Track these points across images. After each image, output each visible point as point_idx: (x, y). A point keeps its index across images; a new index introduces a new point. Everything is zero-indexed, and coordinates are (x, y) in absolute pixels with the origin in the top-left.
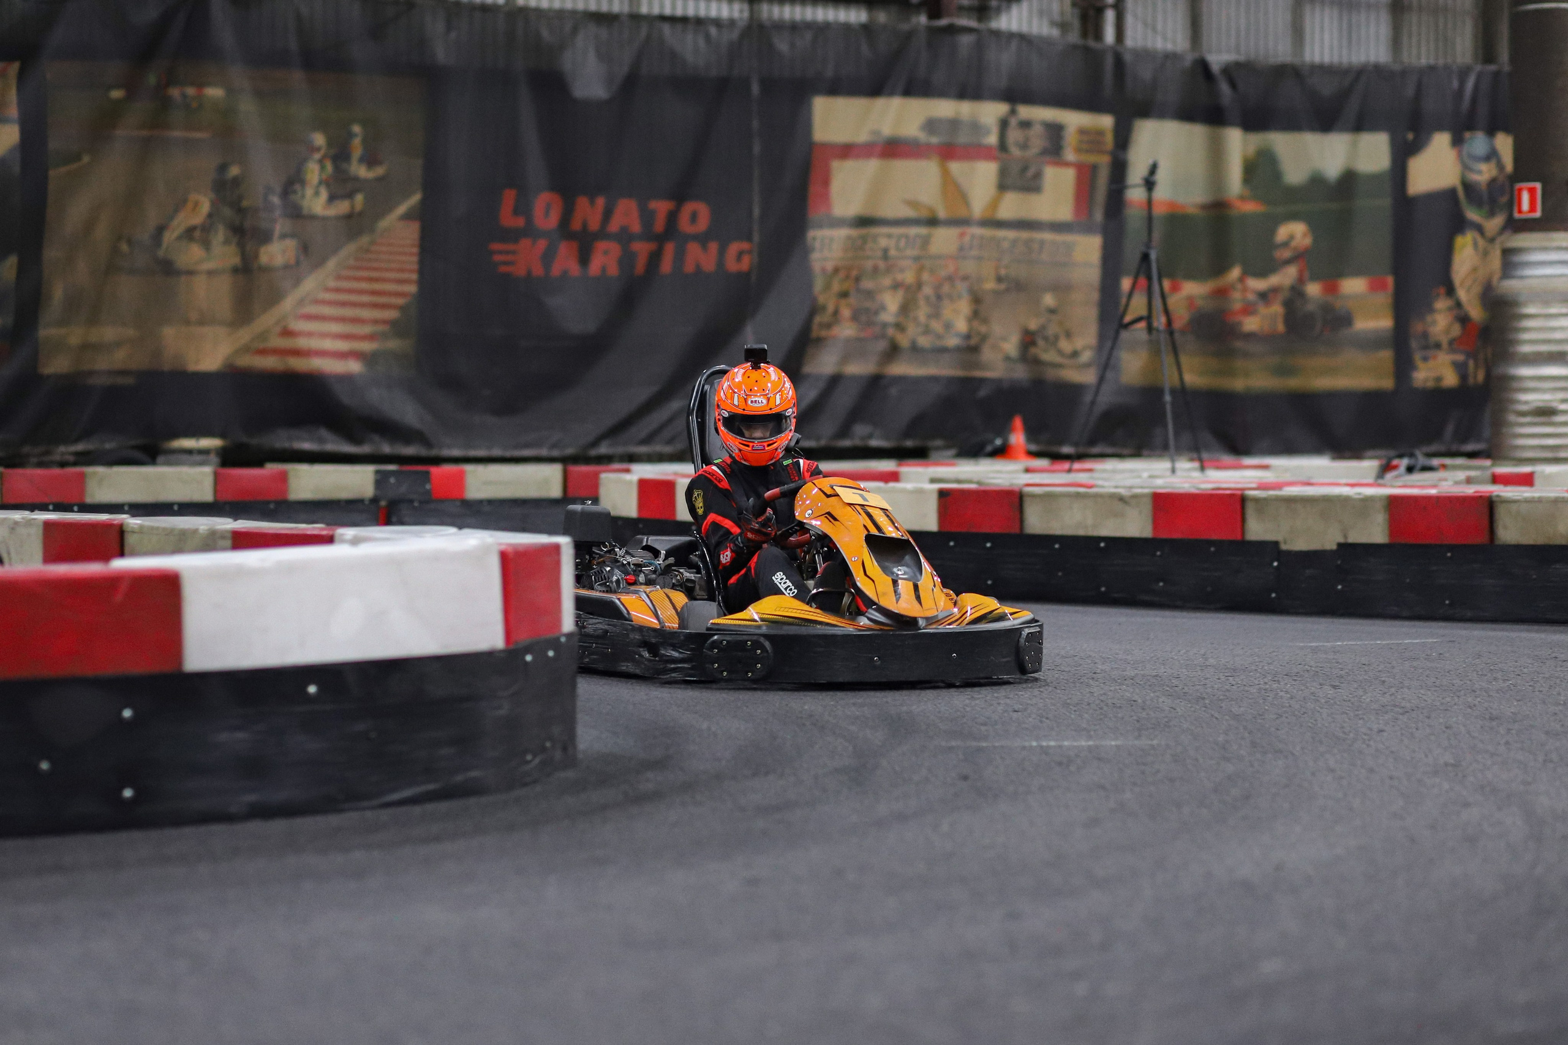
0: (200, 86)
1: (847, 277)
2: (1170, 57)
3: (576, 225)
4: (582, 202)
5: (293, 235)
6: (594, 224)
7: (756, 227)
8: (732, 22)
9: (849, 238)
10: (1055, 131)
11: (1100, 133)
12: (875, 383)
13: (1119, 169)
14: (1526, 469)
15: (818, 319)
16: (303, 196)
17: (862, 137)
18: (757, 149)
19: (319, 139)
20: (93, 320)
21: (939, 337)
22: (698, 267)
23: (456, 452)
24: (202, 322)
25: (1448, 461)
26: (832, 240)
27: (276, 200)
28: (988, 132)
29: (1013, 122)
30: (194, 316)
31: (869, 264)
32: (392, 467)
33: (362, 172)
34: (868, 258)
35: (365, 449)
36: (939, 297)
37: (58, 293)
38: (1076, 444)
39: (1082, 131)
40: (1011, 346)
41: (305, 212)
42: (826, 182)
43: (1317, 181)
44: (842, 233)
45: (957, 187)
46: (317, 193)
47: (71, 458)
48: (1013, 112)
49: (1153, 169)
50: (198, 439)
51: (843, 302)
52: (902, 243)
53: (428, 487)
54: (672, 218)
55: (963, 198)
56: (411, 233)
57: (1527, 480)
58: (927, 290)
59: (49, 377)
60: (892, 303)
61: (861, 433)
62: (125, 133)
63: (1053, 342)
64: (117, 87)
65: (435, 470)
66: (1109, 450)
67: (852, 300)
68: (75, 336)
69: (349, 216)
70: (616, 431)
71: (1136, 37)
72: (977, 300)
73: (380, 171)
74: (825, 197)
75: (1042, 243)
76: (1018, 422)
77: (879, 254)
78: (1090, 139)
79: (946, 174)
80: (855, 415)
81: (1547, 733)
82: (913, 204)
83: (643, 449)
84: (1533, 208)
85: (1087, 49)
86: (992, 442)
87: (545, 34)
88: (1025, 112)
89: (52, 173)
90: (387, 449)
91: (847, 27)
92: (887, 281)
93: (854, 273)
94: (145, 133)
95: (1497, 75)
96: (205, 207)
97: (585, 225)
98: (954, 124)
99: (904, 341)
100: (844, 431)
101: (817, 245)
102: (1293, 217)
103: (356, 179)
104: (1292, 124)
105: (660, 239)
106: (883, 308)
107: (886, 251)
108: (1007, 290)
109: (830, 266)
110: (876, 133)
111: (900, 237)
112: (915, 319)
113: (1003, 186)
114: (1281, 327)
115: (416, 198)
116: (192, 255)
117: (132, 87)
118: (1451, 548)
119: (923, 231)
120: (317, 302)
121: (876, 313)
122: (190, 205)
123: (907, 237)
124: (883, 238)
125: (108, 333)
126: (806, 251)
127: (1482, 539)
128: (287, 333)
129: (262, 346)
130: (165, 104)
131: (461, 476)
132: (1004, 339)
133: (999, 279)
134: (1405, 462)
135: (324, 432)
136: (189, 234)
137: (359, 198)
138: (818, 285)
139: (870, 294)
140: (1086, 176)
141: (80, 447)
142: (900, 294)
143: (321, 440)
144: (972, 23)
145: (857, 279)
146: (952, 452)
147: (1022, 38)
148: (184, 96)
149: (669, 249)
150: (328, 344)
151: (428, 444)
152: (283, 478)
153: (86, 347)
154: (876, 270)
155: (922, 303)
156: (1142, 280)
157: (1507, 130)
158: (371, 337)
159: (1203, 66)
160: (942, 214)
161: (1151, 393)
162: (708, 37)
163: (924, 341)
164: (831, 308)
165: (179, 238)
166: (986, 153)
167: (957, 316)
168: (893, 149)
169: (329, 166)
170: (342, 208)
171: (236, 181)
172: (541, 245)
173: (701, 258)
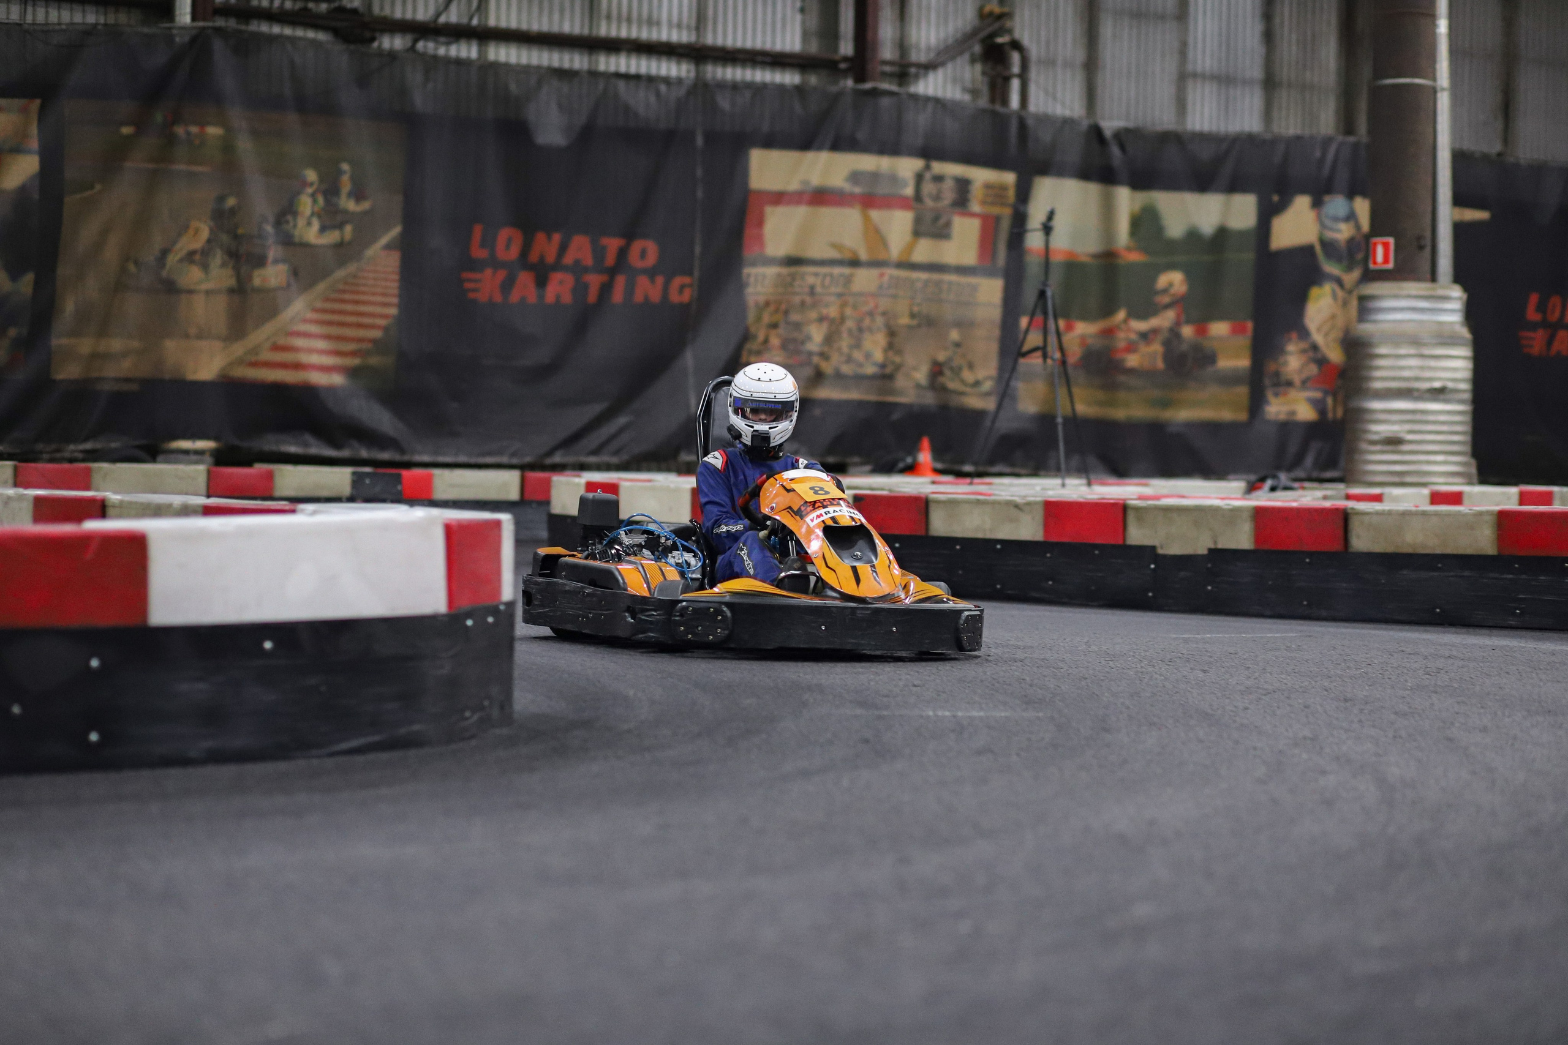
0: (202, 125)
1: (777, 311)
2: (1068, 122)
3: (534, 257)
4: (541, 237)
5: (284, 261)
6: (550, 258)
7: (697, 263)
8: (680, 81)
9: (779, 275)
10: (963, 185)
11: (1003, 188)
13: (1020, 220)
14: (1376, 491)
15: (748, 346)
16: (295, 226)
17: (794, 186)
18: (700, 194)
19: (311, 175)
20: (103, 332)
21: (861, 365)
22: (646, 298)
23: (425, 458)
24: (200, 337)
25: (1307, 484)
26: (764, 276)
27: (269, 229)
28: (905, 185)
29: (928, 176)
30: (193, 331)
31: (797, 299)
32: (367, 470)
33: (350, 205)
34: (795, 294)
35: (345, 453)
36: (861, 330)
37: (69, 306)
38: (975, 464)
39: (988, 186)
40: (921, 375)
41: (297, 240)
42: (760, 223)
43: (1193, 235)
44: (771, 271)
45: (877, 231)
46: (309, 223)
47: (80, 456)
48: (928, 167)
49: (1051, 216)
50: (194, 442)
51: (773, 332)
52: (827, 281)
53: (399, 488)
54: (623, 253)
55: (884, 242)
56: (391, 262)
57: (1377, 498)
58: (850, 324)
59: (62, 381)
60: (817, 334)
62: (136, 164)
63: (957, 372)
64: (127, 124)
65: (405, 473)
66: (1007, 470)
67: (781, 331)
68: (85, 346)
69: (340, 245)
70: (570, 441)
71: (1038, 103)
72: (892, 333)
73: (364, 206)
74: (760, 239)
75: (950, 283)
76: (926, 443)
77: (807, 290)
78: (995, 192)
79: (867, 219)
82: (835, 246)
83: (592, 459)
84: (1386, 260)
85: (994, 113)
86: (903, 460)
87: (513, 87)
88: (938, 167)
89: (68, 200)
90: (364, 453)
91: (781, 88)
92: (813, 315)
93: (783, 307)
94: (151, 166)
95: (1356, 146)
96: (205, 234)
97: (542, 258)
98: (875, 177)
99: (827, 368)
101: (752, 280)
102: (1171, 267)
103: (346, 212)
104: (1172, 184)
105: (613, 272)
106: (809, 338)
107: (812, 288)
108: (919, 326)
109: (762, 299)
110: (806, 182)
111: (825, 275)
112: (839, 350)
113: (917, 233)
114: (1160, 365)
115: (396, 231)
116: (193, 276)
117: (141, 124)
118: (1310, 554)
119: (846, 271)
120: (305, 321)
121: (803, 343)
122: (191, 231)
123: (831, 275)
124: (810, 276)
125: (116, 344)
126: (741, 286)
127: (1337, 547)
128: (276, 348)
129: (253, 359)
130: (171, 140)
131: (430, 477)
132: (915, 369)
133: (913, 316)
134: (1268, 484)
135: (308, 437)
136: (190, 257)
137: (348, 229)
138: (751, 315)
139: (798, 326)
140: (989, 225)
141: (88, 446)
142: (825, 326)
143: (306, 445)
144: (894, 88)
145: (786, 313)
146: (868, 468)
147: (937, 101)
148: (188, 133)
149: (620, 281)
150: (315, 359)
151: (402, 451)
152: (270, 476)
153: (94, 356)
154: (803, 303)
155: (845, 335)
156: (1039, 317)
157: (1364, 194)
158: (353, 354)
159: (1096, 132)
160: (863, 256)
161: (1046, 420)
162: (658, 94)
163: (846, 369)
164: (761, 337)
165: (181, 260)
166: (903, 203)
167: (875, 347)
168: (820, 197)
169: (321, 200)
170: (332, 237)
171: (233, 211)
172: (502, 274)
173: (648, 290)
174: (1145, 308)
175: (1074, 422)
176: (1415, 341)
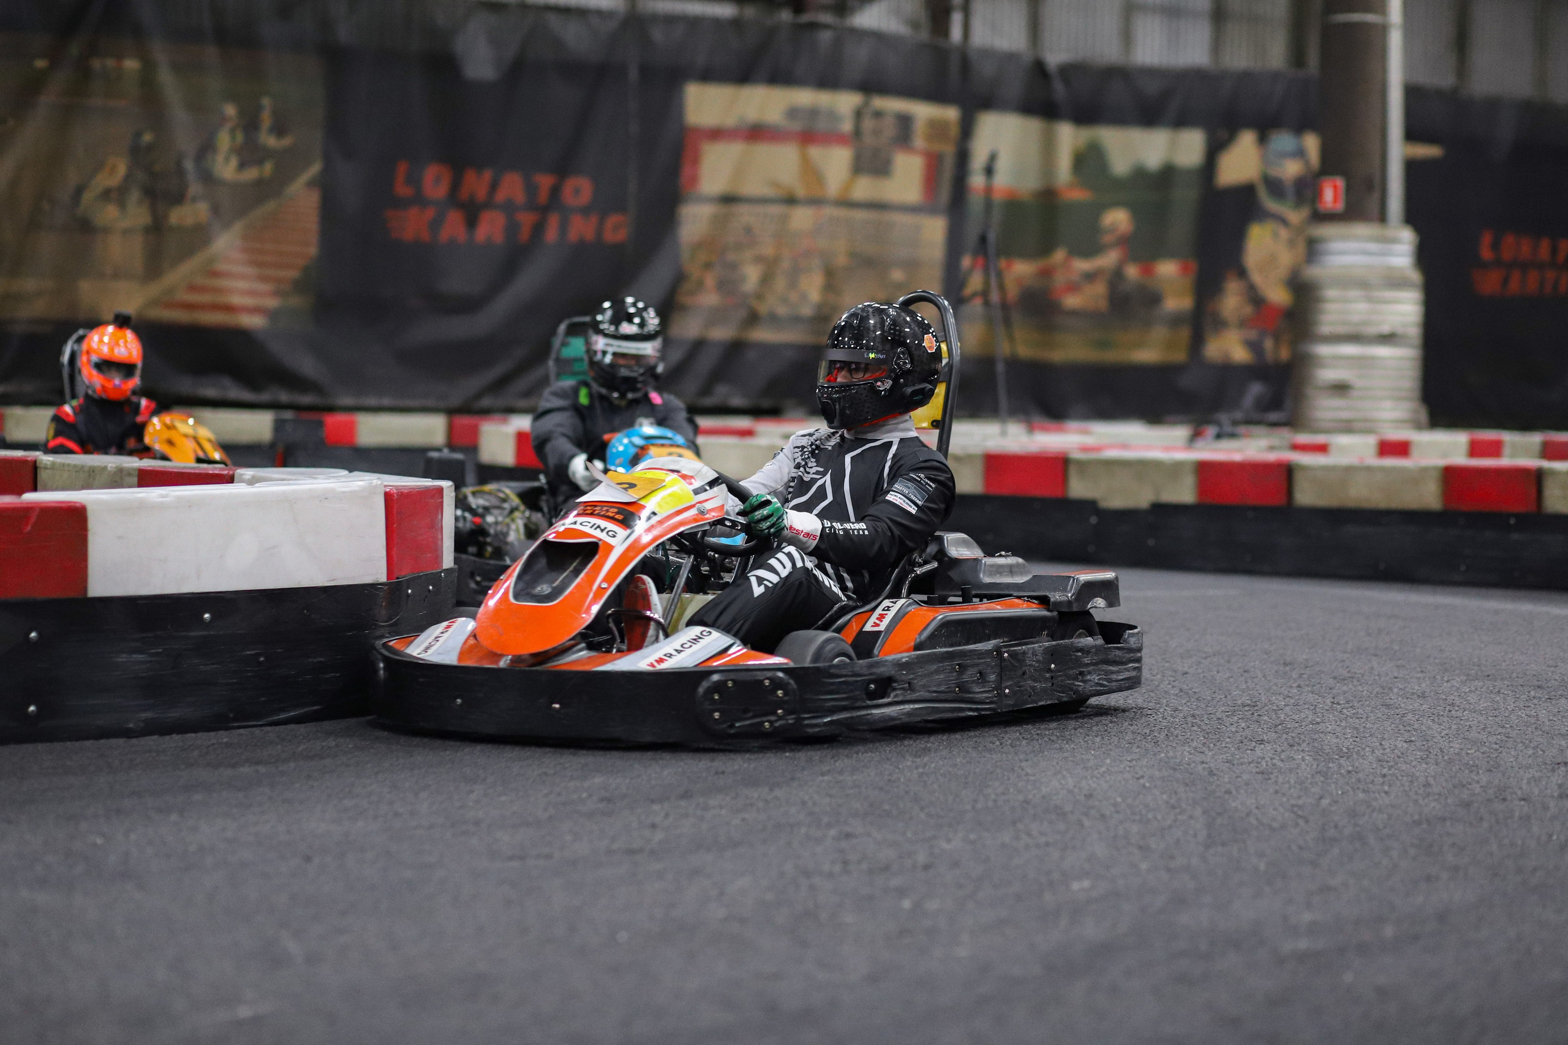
0: (120, 57)
1: (711, 250)
2: (1011, 57)
3: (463, 195)
4: (471, 173)
5: (206, 198)
6: (481, 196)
7: (632, 200)
8: (612, 13)
9: (713, 214)
10: (905, 122)
11: (946, 124)
12: (736, 348)
13: (963, 157)
14: (1322, 438)
15: (684, 288)
16: (214, 163)
17: (730, 121)
18: (633, 129)
19: (230, 110)
20: (15, 271)
21: (797, 306)
22: (580, 237)
23: (348, 401)
24: (115, 276)
25: (1251, 429)
26: (700, 215)
27: (190, 164)
28: (844, 121)
29: (867, 111)
30: (109, 271)
31: (732, 239)
32: (289, 414)
33: (271, 141)
34: (731, 233)
35: (265, 397)
36: (796, 270)
39: (931, 122)
41: (216, 177)
42: (696, 161)
43: (1139, 172)
44: (708, 209)
45: (815, 170)
46: (227, 160)
48: (866, 104)
49: (993, 157)
51: (708, 271)
52: (763, 221)
53: (322, 434)
54: (555, 191)
55: (820, 178)
56: (313, 199)
57: (1322, 449)
58: (786, 264)
60: (752, 275)
61: (722, 393)
62: (47, 100)
64: (41, 57)
65: (328, 417)
67: (716, 270)
69: (258, 182)
70: (497, 385)
71: (981, 36)
72: (829, 273)
73: (287, 142)
74: (695, 176)
75: (892, 223)
77: (742, 229)
78: (937, 129)
79: (805, 158)
80: (718, 375)
81: (1335, 678)
82: (775, 184)
83: (522, 402)
84: (1335, 201)
85: (935, 47)
88: (878, 102)
90: (284, 397)
91: (716, 21)
92: (749, 255)
93: (718, 246)
94: (64, 100)
95: (1307, 80)
96: (122, 170)
97: (472, 195)
98: (813, 113)
99: (763, 309)
100: (706, 390)
101: (686, 219)
102: (1116, 204)
103: (265, 148)
104: (1119, 118)
105: (544, 210)
106: (745, 279)
107: (748, 228)
108: (858, 266)
109: (696, 239)
110: (741, 118)
111: (761, 214)
112: (774, 290)
113: (857, 170)
114: (1103, 304)
115: (317, 168)
116: (109, 214)
117: (55, 57)
118: (1254, 509)
119: (783, 209)
120: (226, 260)
121: (738, 283)
122: (107, 168)
123: (768, 214)
124: (745, 214)
125: (29, 284)
126: (676, 227)
127: (1280, 501)
128: (195, 288)
129: (170, 299)
130: (87, 73)
131: (353, 422)
133: (851, 255)
134: (1211, 431)
135: (227, 380)
136: (107, 194)
137: (268, 166)
138: (685, 255)
139: (734, 267)
140: (933, 163)
142: (761, 266)
144: (832, 20)
145: (721, 252)
146: (804, 412)
147: (878, 37)
148: (104, 67)
149: (553, 220)
150: (236, 300)
151: (322, 393)
153: (7, 297)
154: (739, 243)
155: (780, 275)
156: (981, 259)
157: (1314, 130)
158: (273, 294)
159: (1039, 68)
160: (800, 193)
161: (986, 362)
162: (590, 27)
163: (782, 311)
164: (696, 276)
165: (97, 198)
166: (840, 139)
167: (812, 289)
168: (756, 133)
169: (240, 137)
170: (251, 174)
171: (150, 148)
172: (430, 213)
173: (581, 228)
174: (1090, 247)
175: (1015, 364)
176: (1363, 284)
